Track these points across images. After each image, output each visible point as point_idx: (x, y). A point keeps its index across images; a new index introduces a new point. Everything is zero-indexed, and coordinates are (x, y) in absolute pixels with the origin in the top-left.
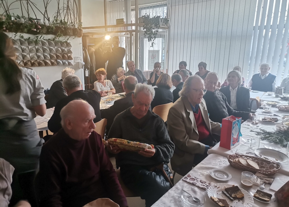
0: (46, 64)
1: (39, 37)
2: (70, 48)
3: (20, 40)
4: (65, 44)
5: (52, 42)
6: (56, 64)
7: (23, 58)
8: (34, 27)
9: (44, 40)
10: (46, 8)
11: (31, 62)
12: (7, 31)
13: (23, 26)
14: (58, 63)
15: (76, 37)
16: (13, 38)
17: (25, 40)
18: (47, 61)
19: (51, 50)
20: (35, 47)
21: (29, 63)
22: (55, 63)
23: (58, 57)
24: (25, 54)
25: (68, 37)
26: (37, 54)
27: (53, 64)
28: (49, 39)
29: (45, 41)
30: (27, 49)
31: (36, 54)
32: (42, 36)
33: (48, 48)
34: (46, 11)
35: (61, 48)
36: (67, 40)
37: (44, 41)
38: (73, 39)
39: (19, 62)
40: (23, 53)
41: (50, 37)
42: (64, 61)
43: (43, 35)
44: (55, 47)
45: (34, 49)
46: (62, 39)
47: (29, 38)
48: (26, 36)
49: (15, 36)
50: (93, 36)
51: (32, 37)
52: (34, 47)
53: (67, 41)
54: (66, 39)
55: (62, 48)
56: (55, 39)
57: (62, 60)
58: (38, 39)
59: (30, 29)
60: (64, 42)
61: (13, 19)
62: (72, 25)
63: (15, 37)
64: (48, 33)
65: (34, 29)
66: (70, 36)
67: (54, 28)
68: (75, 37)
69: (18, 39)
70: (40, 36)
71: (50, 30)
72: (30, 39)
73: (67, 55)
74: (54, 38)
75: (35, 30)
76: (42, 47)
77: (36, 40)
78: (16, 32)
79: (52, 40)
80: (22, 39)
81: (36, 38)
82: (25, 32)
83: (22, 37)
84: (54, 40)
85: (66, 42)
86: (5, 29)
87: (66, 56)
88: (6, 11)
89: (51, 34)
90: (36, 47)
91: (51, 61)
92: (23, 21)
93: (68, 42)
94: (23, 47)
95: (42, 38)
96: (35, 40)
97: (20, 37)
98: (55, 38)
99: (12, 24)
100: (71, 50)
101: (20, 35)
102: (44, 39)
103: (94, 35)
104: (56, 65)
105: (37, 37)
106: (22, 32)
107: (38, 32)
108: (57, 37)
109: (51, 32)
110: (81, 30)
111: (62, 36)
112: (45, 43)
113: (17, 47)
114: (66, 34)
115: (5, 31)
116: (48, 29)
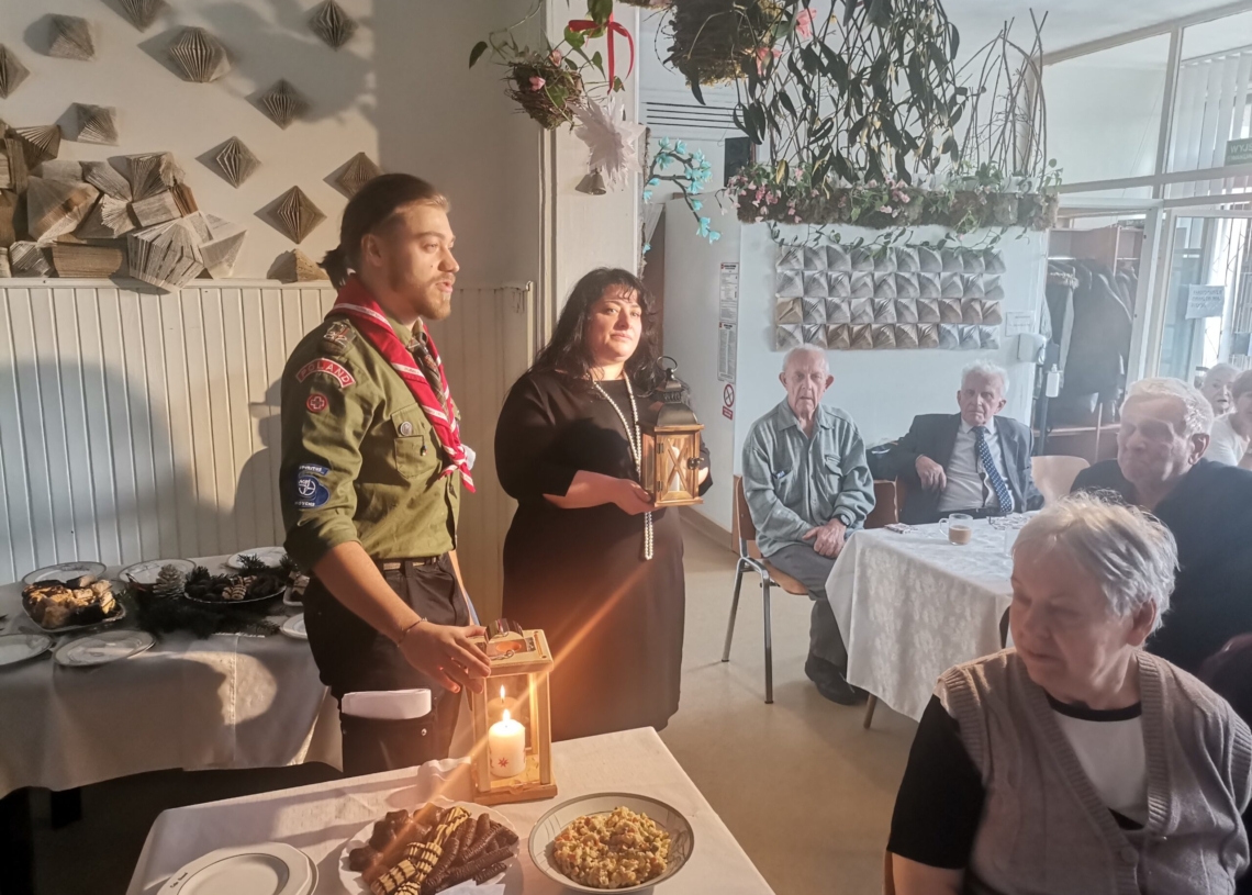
0: (901, 339)
1: (893, 237)
2: (998, 278)
3: (828, 248)
4: (982, 259)
5: (935, 253)
6: (935, 341)
7: (829, 316)
8: (886, 198)
9: (908, 246)
11: (850, 331)
12: (797, 219)
13: (848, 200)
14: (943, 336)
15: (1028, 229)
16: (811, 244)
17: (845, 248)
18: (907, 328)
19: (924, 285)
20: (873, 276)
21: (845, 335)
22: (934, 336)
23: (945, 310)
24: (836, 300)
25: (996, 230)
26: (877, 300)
27: (923, 339)
28: (926, 243)
29: (909, 250)
30: (846, 280)
31: (872, 301)
32: (902, 234)
33: (916, 276)
35: (962, 277)
36: (994, 241)
37: (906, 249)
38: (1019, 237)
39: (813, 330)
40: (830, 299)
41: (933, 232)
42: (966, 330)
43: (909, 229)
44: (943, 274)
45: (868, 280)
46: (975, 239)
47: (862, 240)
48: (850, 234)
49: (818, 235)
50: (1071, 221)
51: (871, 237)
52: (868, 275)
53: (992, 248)
54: (989, 240)
55: (966, 276)
56: (949, 241)
57: (961, 326)
58: (889, 242)
59: (872, 206)
60: (980, 251)
62: (1020, 184)
63: (816, 240)
64: (925, 219)
65: (886, 206)
66: (1005, 227)
67: (952, 197)
68: (1025, 232)
69: (822, 247)
70: (897, 233)
71: (933, 209)
72: (865, 244)
73: (983, 306)
74: (943, 237)
75: (889, 210)
76: (897, 276)
77: (884, 249)
78: (822, 221)
79: (936, 244)
80: (835, 246)
81: (882, 240)
82: (849, 221)
83: (837, 238)
84: (942, 242)
85: (987, 252)
86: (792, 212)
87: (977, 306)
89: (932, 224)
90: (877, 275)
91: (917, 327)
93: (994, 251)
94: (834, 275)
95: (902, 240)
96: (876, 247)
97: (829, 238)
98: (948, 236)
100: (1002, 283)
101: (833, 231)
102: (911, 242)
103: (1074, 217)
104: (935, 344)
105: (889, 235)
106: (839, 220)
107: (894, 216)
108: (953, 234)
109: (935, 217)
110: (1051, 200)
111: (974, 229)
112: (908, 259)
113: (817, 276)
114: (987, 222)
115: (789, 220)
116: (926, 205)
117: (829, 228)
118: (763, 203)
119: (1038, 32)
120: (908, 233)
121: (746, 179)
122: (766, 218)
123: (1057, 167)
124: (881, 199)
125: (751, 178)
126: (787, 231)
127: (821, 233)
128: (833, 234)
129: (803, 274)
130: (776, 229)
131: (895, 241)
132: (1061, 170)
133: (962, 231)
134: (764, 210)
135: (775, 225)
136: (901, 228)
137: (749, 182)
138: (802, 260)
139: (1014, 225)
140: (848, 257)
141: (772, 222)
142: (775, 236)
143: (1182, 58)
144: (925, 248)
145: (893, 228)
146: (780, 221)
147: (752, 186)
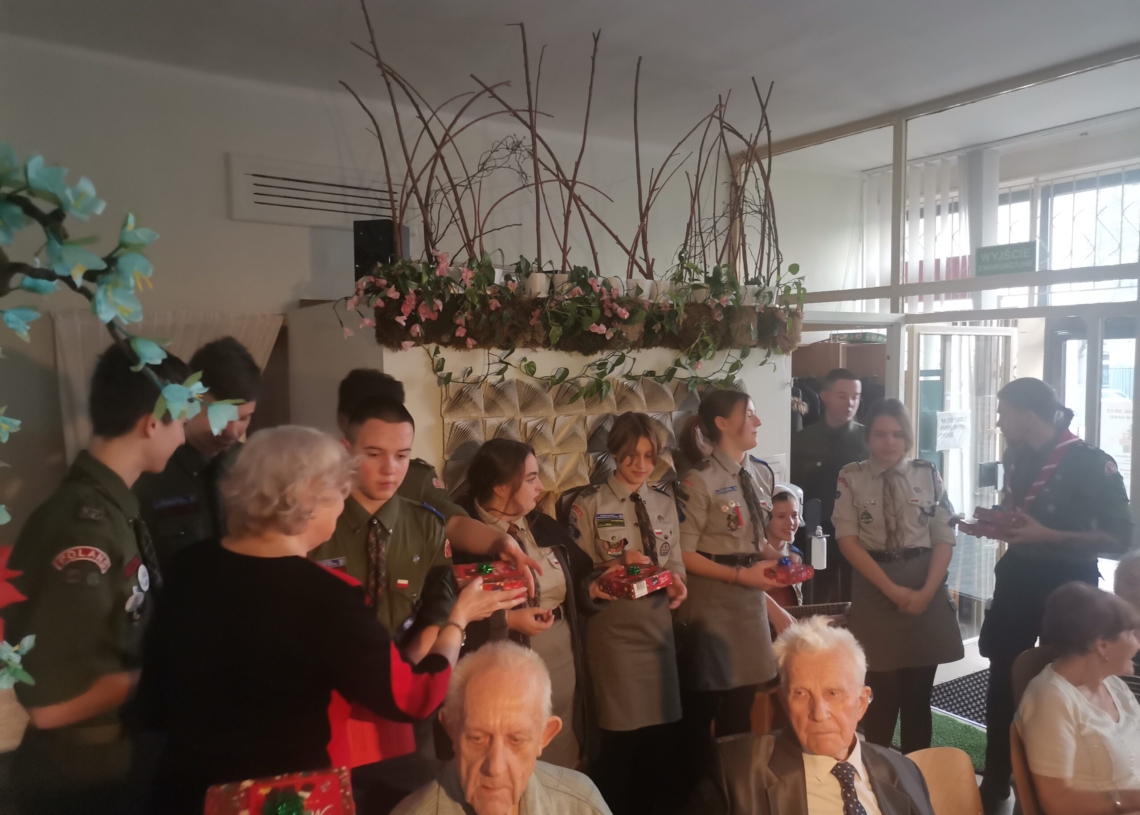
1: (609, 366)
3: (520, 384)
5: (663, 385)
8: (596, 312)
9: (630, 378)
10: (643, 216)
12: (470, 342)
13: (544, 314)
15: (773, 352)
16: (493, 379)
17: (545, 383)
25: (735, 354)
28: (651, 373)
29: (631, 383)
30: (547, 429)
31: (586, 456)
32: (620, 361)
34: (643, 231)
36: (733, 369)
37: (627, 382)
38: (762, 364)
41: (653, 359)
43: (634, 354)
44: (674, 414)
46: (713, 368)
48: (548, 362)
49: (503, 365)
51: (576, 365)
52: (577, 422)
53: (733, 377)
54: (727, 367)
56: (679, 369)
58: (603, 374)
59: (578, 324)
61: (499, 278)
62: (757, 295)
63: (501, 372)
64: (648, 340)
65: (597, 323)
66: (746, 349)
67: (682, 312)
68: (768, 355)
69: (510, 383)
70: (613, 360)
71: (658, 327)
72: (569, 377)
74: (671, 364)
75: (602, 329)
77: (598, 383)
78: (508, 346)
79: (663, 374)
80: (528, 380)
81: (593, 373)
82: (547, 344)
83: (531, 369)
84: (670, 374)
85: (727, 383)
86: (461, 333)
88: (469, 245)
89: (656, 346)
90: (590, 419)
92: (539, 285)
93: (736, 381)
94: (531, 423)
95: (621, 370)
96: (586, 382)
97: (520, 369)
98: (678, 363)
99: (494, 304)
101: (525, 359)
102: (633, 372)
105: (603, 364)
106: (532, 344)
107: (608, 338)
108: (684, 360)
109: (660, 337)
110: (795, 315)
111: (710, 353)
112: (630, 396)
113: (505, 426)
114: (725, 342)
115: (459, 344)
116: (649, 324)
117: (519, 353)
118: (413, 319)
119: (763, 108)
120: (628, 361)
121: (384, 282)
122: (418, 341)
123: (799, 275)
124: (589, 313)
125: (393, 280)
126: (454, 360)
127: (507, 364)
128: (524, 364)
129: (484, 423)
130: (440, 356)
131: (612, 370)
132: (803, 278)
133: (696, 357)
134: (417, 329)
135: (437, 351)
136: (618, 353)
137: (389, 286)
138: (481, 405)
139: (754, 347)
140: (550, 397)
141: (432, 347)
142: (438, 367)
143: (908, 158)
144: (650, 379)
145: (606, 353)
146: (446, 345)
147: (393, 294)
